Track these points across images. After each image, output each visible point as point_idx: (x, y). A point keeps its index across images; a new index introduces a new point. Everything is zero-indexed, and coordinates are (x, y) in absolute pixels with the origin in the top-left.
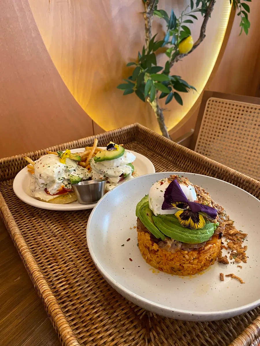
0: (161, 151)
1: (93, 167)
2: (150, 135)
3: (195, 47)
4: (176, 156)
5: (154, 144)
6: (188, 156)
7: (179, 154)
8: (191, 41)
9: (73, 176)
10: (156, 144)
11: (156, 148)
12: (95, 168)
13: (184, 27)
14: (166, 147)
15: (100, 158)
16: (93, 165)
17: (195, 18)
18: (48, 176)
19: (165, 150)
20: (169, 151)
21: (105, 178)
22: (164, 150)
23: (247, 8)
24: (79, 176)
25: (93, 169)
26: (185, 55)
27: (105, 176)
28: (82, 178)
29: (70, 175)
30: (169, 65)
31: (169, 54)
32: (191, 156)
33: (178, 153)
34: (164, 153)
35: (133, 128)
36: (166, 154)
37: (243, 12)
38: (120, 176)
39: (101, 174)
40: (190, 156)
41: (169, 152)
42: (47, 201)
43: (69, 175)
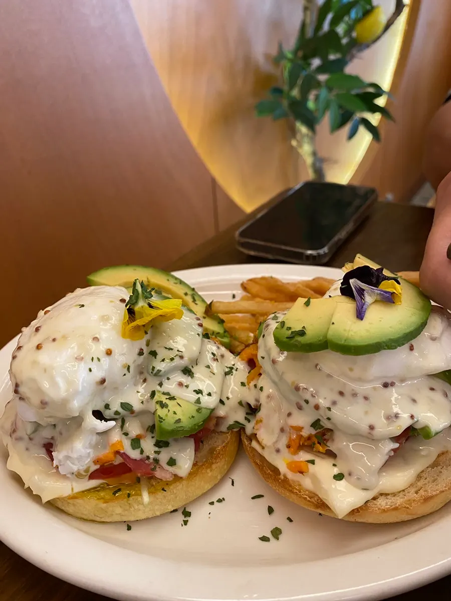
1: (266, 365)
9: (172, 398)
12: (275, 370)
15: (302, 333)
16: (269, 355)
18: (47, 399)
21: (313, 432)
24: (198, 401)
25: (269, 375)
27: (316, 424)
28: (213, 410)
29: (157, 398)
38: (396, 439)
39: (300, 408)
42: (45, 500)
43: (153, 394)
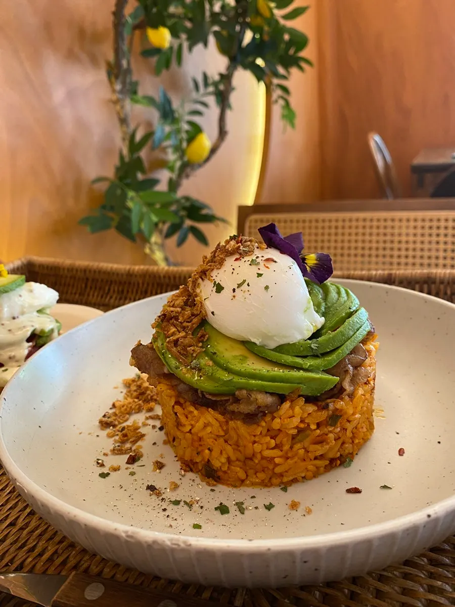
0: (102, 297)
2: (66, 271)
3: (213, 150)
4: (139, 292)
5: (81, 287)
6: (167, 280)
7: (145, 285)
8: (205, 141)
10: (86, 286)
11: (88, 295)
13: (191, 123)
14: (111, 282)
17: (205, 104)
19: (112, 290)
20: (120, 289)
22: (109, 290)
23: (285, 89)
26: (200, 165)
30: (173, 185)
31: (171, 169)
32: (175, 278)
33: (143, 284)
34: (111, 297)
35: (20, 268)
36: (116, 298)
37: (282, 97)
40: (172, 278)
41: (123, 291)
